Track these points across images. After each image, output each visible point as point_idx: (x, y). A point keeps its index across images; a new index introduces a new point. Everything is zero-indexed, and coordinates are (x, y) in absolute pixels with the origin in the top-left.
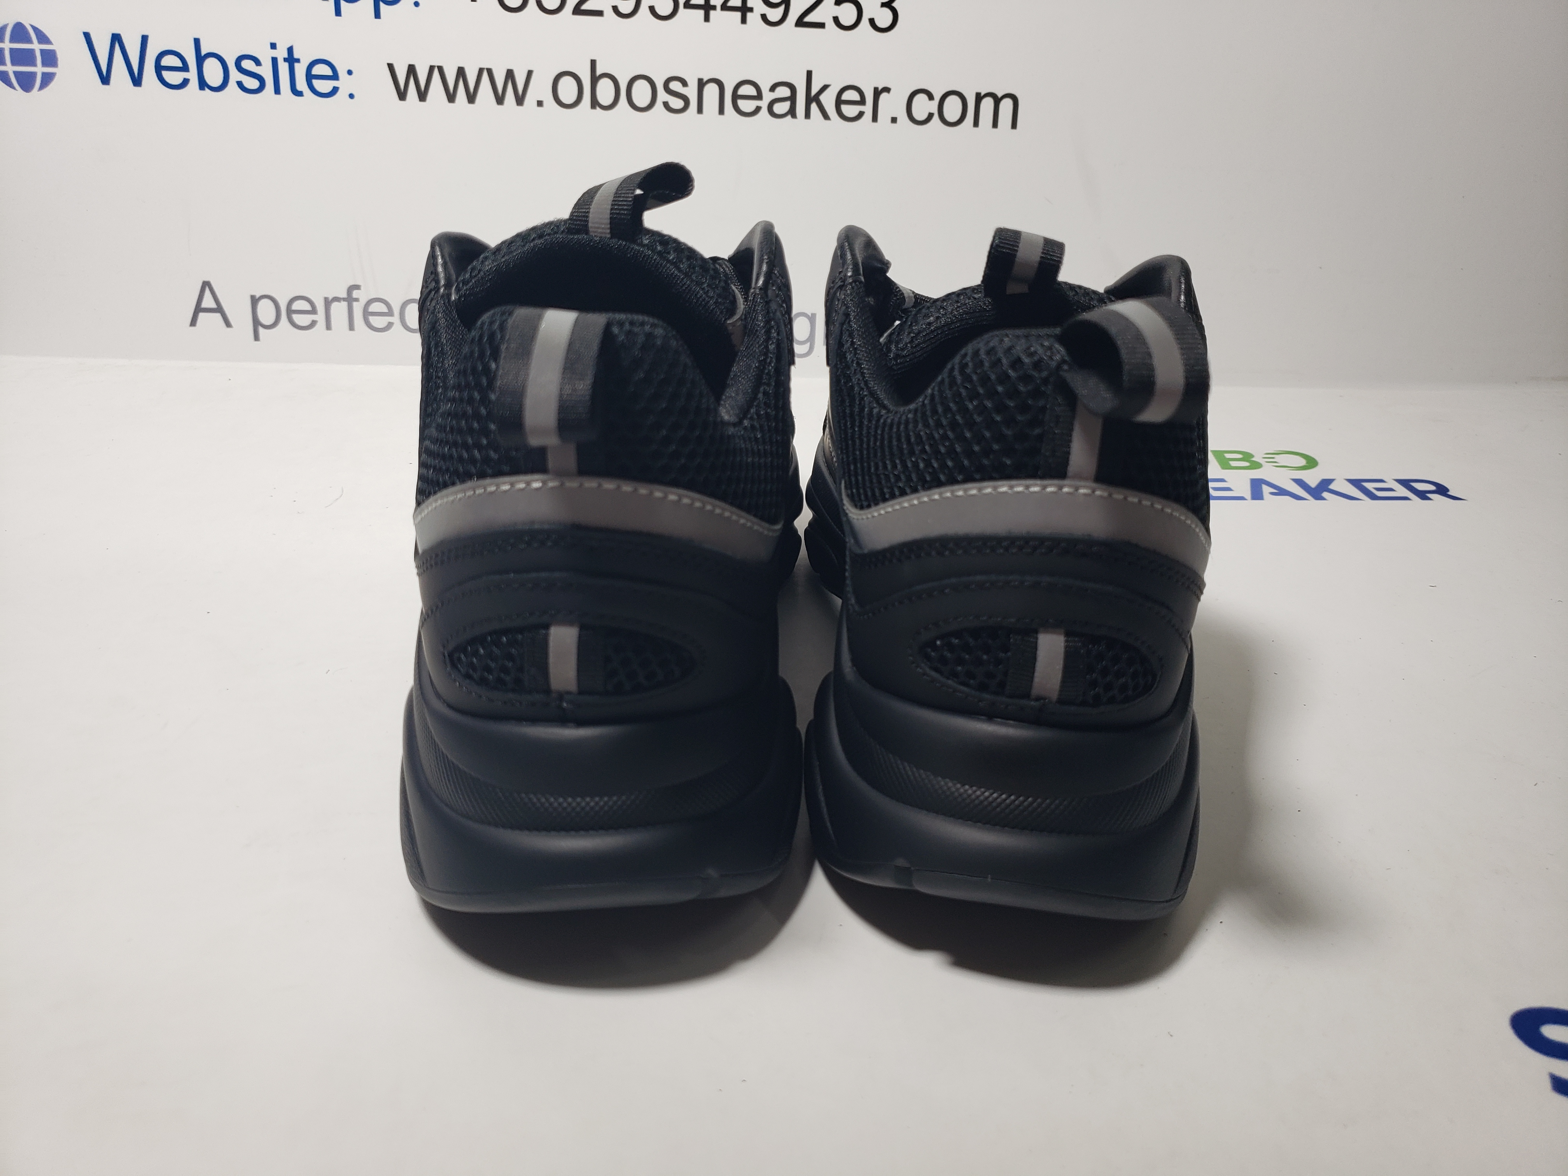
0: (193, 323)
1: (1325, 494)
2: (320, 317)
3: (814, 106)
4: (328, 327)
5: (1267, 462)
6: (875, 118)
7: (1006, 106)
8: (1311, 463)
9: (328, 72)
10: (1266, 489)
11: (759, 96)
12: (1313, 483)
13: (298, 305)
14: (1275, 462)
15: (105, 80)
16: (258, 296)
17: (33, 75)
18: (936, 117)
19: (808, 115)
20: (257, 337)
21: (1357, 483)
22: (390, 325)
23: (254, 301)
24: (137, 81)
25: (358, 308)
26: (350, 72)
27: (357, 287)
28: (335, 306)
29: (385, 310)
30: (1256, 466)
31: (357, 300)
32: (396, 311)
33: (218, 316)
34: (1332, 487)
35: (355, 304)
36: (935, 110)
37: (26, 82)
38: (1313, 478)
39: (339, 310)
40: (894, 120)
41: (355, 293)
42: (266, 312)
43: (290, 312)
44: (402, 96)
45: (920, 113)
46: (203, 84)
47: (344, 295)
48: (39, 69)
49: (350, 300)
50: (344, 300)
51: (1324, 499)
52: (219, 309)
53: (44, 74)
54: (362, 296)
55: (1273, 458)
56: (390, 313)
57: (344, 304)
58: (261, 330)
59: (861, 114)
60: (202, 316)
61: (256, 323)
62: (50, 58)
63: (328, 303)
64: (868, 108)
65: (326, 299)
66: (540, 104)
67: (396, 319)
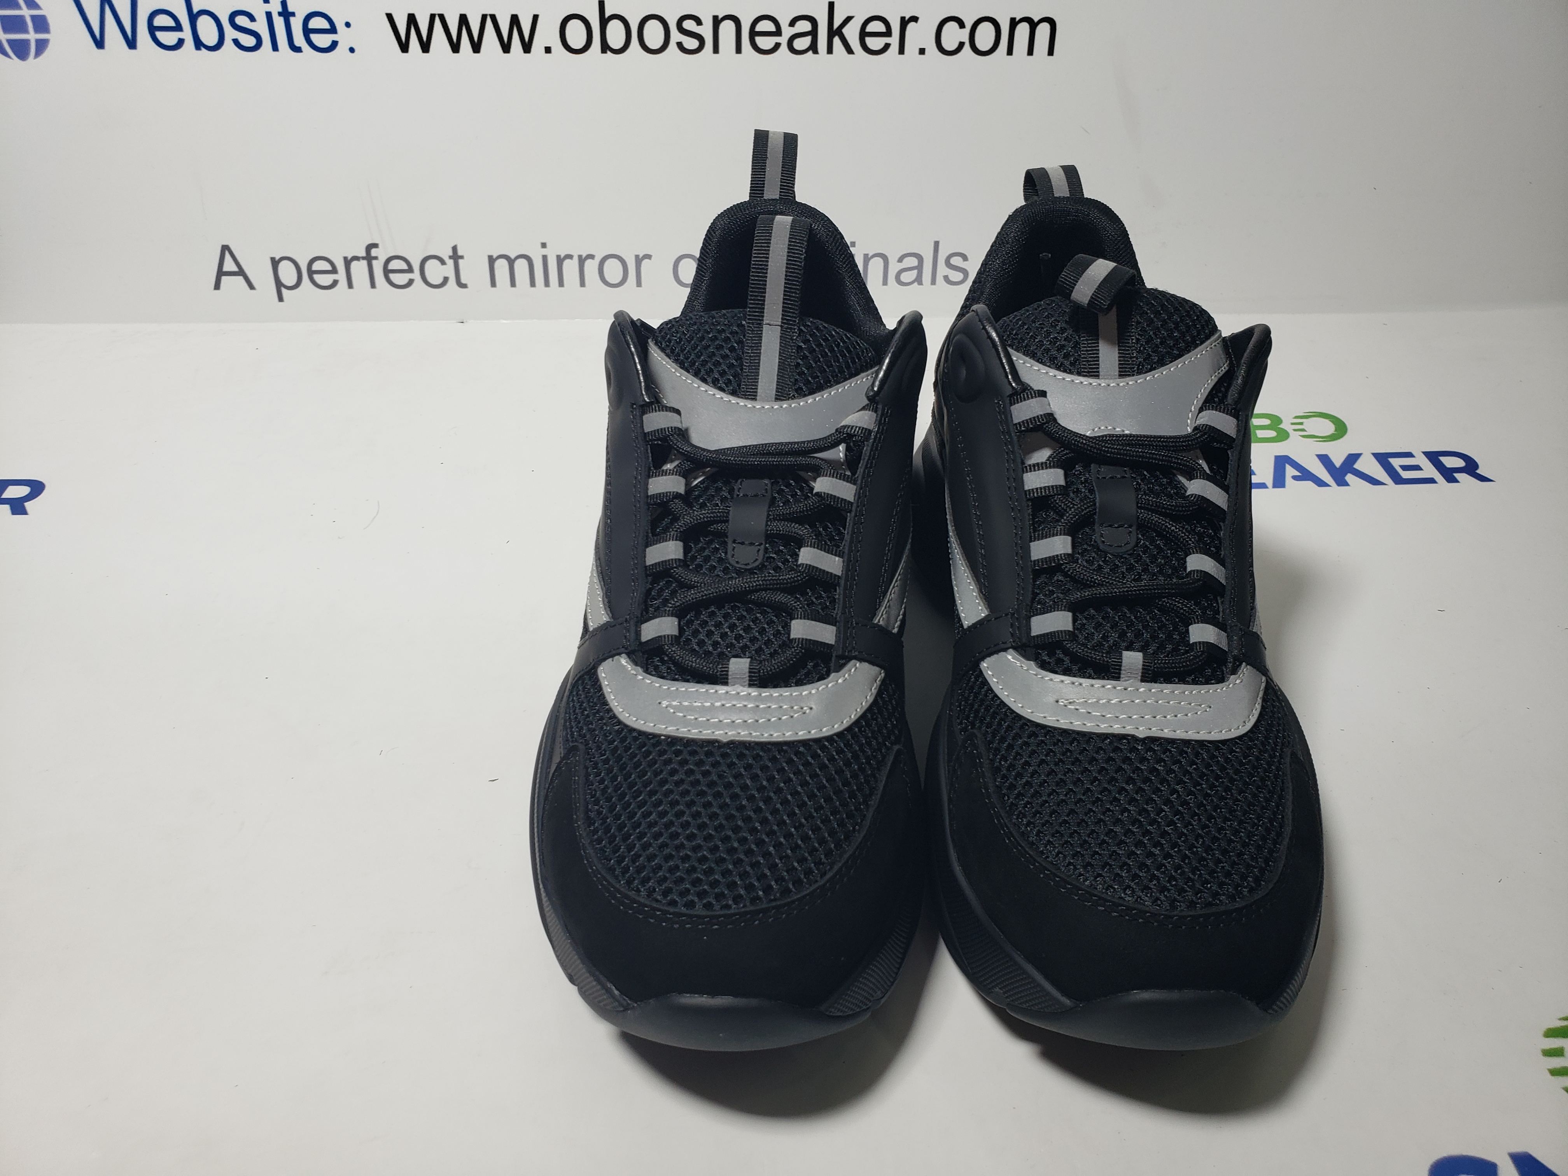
0: (217, 286)
1: (1349, 478)
2: (341, 276)
3: (837, 40)
4: (350, 285)
5: (1295, 430)
6: (902, 51)
7: (1043, 30)
8: (1341, 429)
9: (325, 25)
10: (1290, 471)
11: (778, 32)
12: (1338, 462)
13: (318, 266)
14: (1303, 430)
15: (100, 43)
16: (277, 258)
17: (26, 42)
18: (967, 46)
19: (830, 50)
20: (281, 299)
21: (1383, 459)
22: (411, 282)
23: (275, 263)
24: (132, 43)
25: (378, 266)
26: (348, 25)
27: (375, 246)
28: (354, 264)
29: (405, 267)
30: (1283, 436)
31: (376, 258)
32: (416, 268)
33: (240, 279)
34: (1358, 466)
35: (374, 262)
36: (966, 40)
37: (21, 50)
38: (1338, 454)
39: (359, 269)
40: (922, 51)
41: (374, 252)
42: (287, 273)
43: (311, 273)
44: (404, 47)
45: (949, 43)
46: (199, 44)
47: (364, 254)
48: (32, 36)
49: (369, 258)
50: (363, 258)
51: (1347, 485)
52: (241, 272)
53: (38, 41)
54: (380, 254)
55: (1301, 424)
56: (410, 270)
57: (364, 263)
58: (284, 290)
59: (887, 46)
60: (224, 279)
61: (279, 284)
62: (41, 24)
63: (348, 262)
64: (894, 40)
65: (345, 258)
66: (548, 50)
67: (416, 275)
